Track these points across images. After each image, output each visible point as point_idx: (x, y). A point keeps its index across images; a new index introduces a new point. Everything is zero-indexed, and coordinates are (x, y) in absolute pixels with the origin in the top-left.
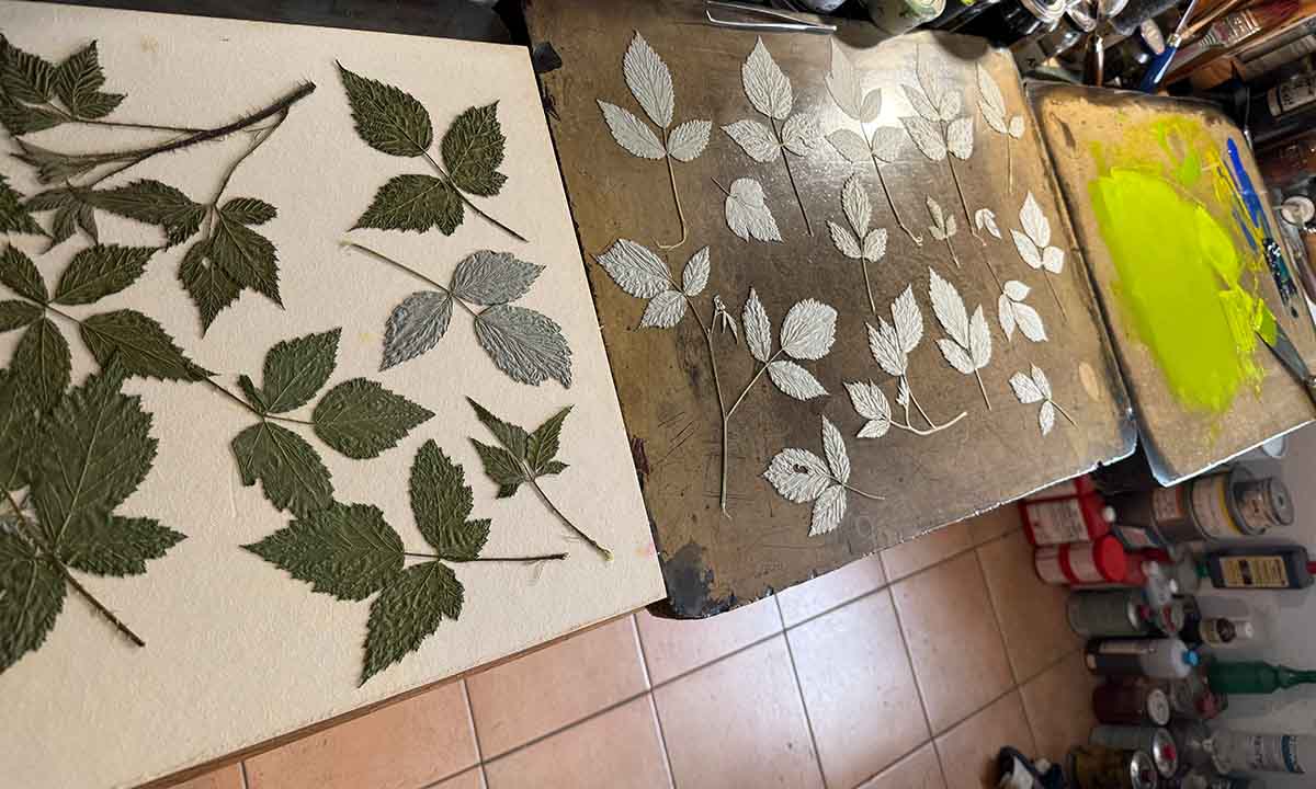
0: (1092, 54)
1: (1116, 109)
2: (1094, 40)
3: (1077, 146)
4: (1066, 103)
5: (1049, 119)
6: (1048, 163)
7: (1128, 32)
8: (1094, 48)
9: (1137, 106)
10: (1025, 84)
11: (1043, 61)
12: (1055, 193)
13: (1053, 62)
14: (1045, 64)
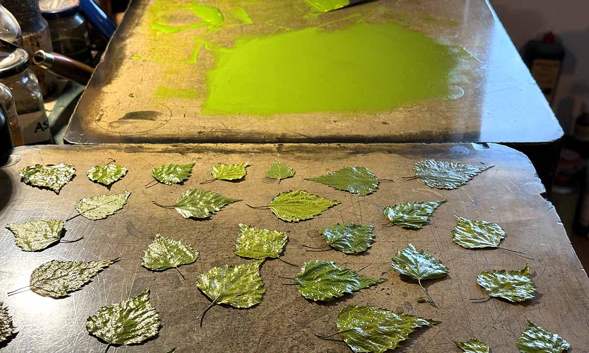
0: (55, 64)
1: (125, 61)
2: (40, 58)
3: (158, 111)
4: (103, 106)
5: (117, 130)
6: (169, 146)
7: (44, 24)
8: (49, 60)
9: (128, 41)
10: (66, 142)
11: (44, 115)
12: (208, 150)
13: (49, 106)
14: (48, 114)
